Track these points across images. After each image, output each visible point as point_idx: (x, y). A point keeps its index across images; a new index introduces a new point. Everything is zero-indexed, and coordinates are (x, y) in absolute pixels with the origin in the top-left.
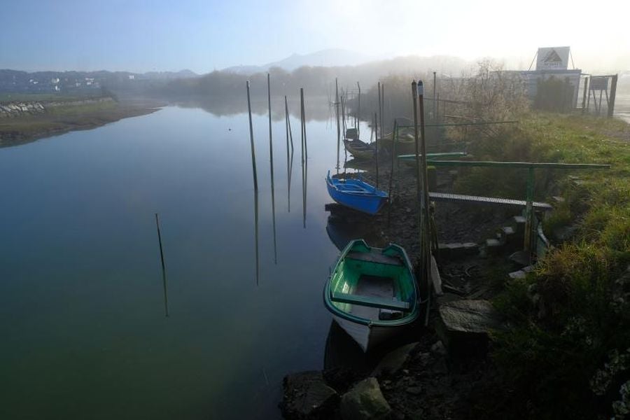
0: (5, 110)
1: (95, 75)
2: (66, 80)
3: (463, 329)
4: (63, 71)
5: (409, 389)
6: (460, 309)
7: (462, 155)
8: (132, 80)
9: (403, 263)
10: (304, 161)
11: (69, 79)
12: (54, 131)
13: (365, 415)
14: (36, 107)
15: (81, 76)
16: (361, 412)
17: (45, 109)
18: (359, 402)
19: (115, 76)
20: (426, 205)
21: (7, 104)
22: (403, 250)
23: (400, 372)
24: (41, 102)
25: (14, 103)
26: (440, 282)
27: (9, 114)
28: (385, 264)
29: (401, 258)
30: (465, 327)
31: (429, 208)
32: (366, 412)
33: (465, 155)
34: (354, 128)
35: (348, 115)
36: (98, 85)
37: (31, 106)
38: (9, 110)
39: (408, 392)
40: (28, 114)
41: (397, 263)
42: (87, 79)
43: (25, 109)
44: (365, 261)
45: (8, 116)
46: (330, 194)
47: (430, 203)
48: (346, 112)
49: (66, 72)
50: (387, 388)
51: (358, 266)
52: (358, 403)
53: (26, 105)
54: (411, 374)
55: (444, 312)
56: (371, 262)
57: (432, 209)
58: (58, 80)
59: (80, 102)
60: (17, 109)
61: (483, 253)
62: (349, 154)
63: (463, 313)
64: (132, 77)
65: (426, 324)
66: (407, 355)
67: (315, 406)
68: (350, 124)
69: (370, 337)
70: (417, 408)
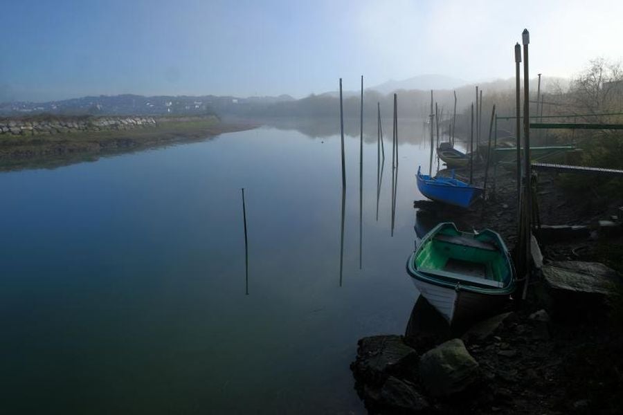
0: (123, 123)
1: (203, 100)
2: (178, 103)
3: (571, 288)
4: (175, 96)
5: (501, 352)
6: (567, 269)
7: (569, 149)
8: (235, 104)
9: (498, 249)
10: (395, 167)
11: (179, 102)
12: (163, 141)
13: (447, 368)
14: (149, 121)
15: (190, 100)
16: (443, 365)
17: (157, 124)
18: (441, 356)
19: (220, 100)
20: (527, 174)
21: (125, 118)
22: (498, 235)
23: (491, 339)
24: (154, 117)
25: (131, 117)
26: (541, 258)
27: (126, 127)
28: (477, 248)
29: (496, 244)
30: (573, 286)
31: (530, 177)
32: (448, 366)
33: (572, 149)
34: (448, 141)
35: (443, 133)
36: (204, 108)
37: (145, 120)
38: (126, 123)
39: (499, 355)
40: (141, 127)
41: (491, 248)
42: (195, 103)
43: (139, 123)
44: (455, 244)
45: (125, 129)
46: (420, 190)
47: (532, 172)
48: (440, 132)
49: (179, 97)
50: (474, 351)
51: (447, 249)
52: (439, 358)
53: (141, 119)
54: (503, 340)
55: (547, 271)
56: (461, 245)
57: (534, 178)
58: (171, 103)
59: (187, 119)
60: (133, 123)
61: (593, 234)
62: (442, 162)
63: (570, 273)
64: (235, 101)
65: (524, 298)
66: (501, 322)
67: (390, 363)
68: (444, 140)
69: (457, 303)
70: (510, 369)
